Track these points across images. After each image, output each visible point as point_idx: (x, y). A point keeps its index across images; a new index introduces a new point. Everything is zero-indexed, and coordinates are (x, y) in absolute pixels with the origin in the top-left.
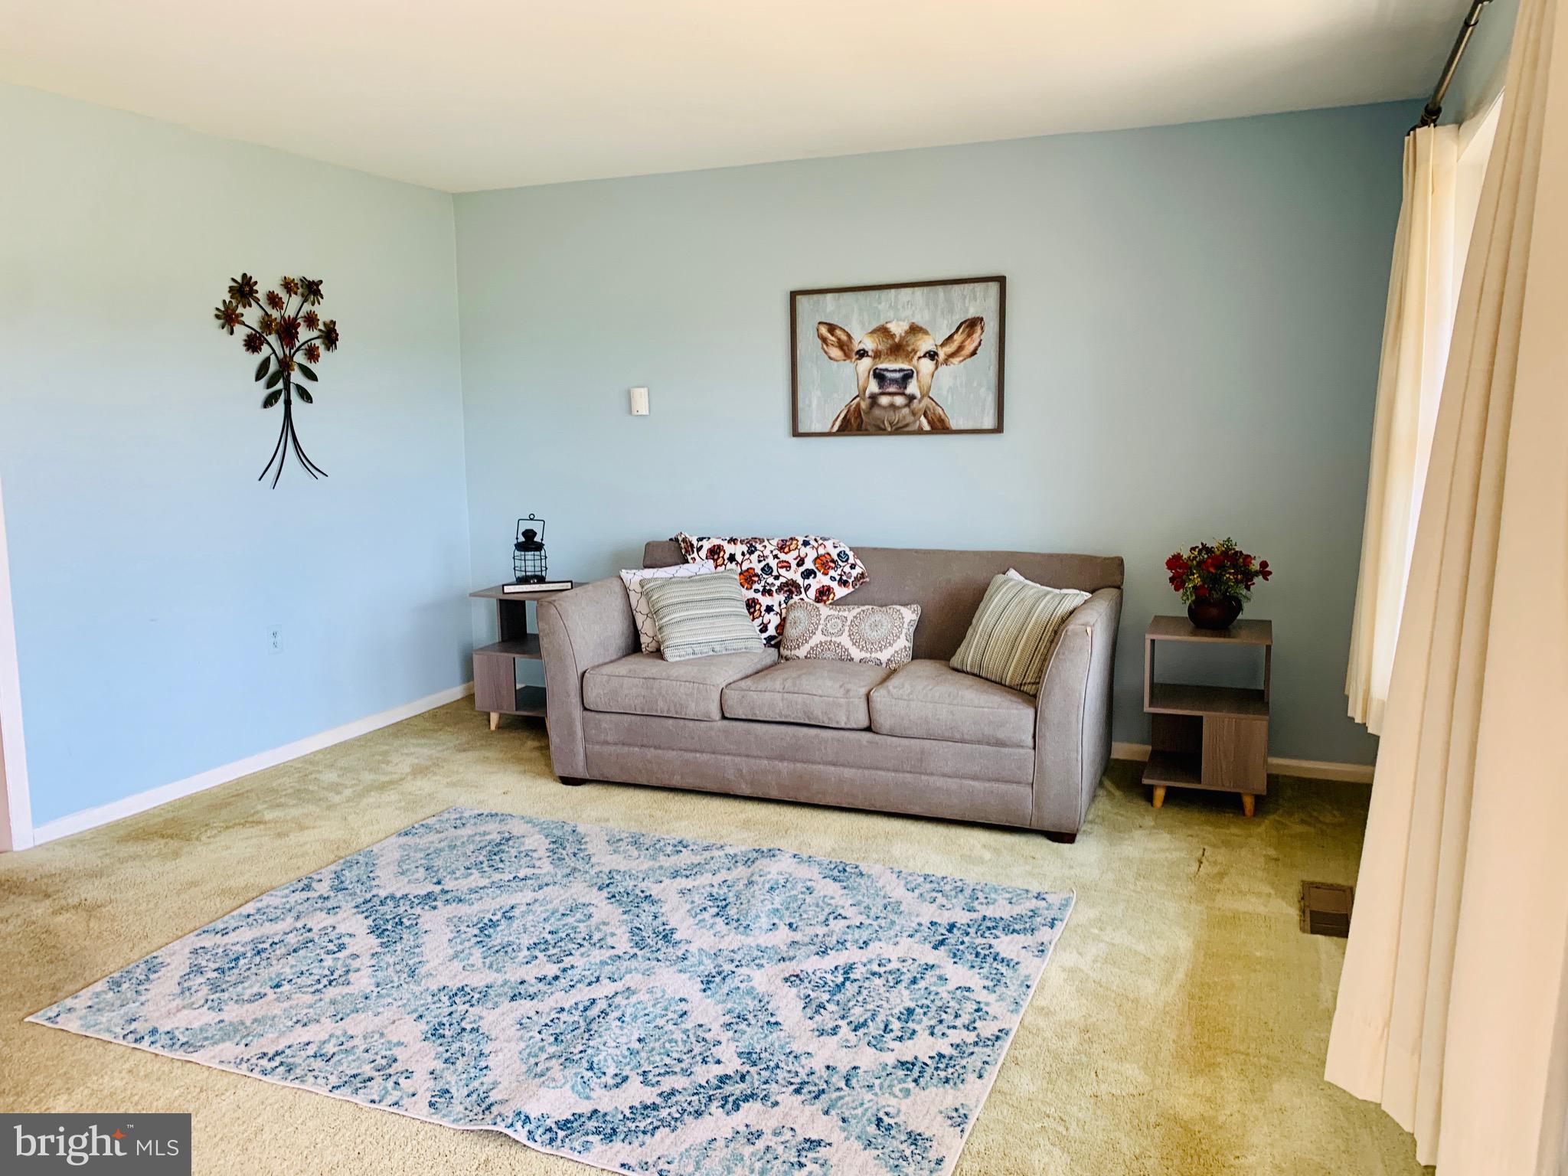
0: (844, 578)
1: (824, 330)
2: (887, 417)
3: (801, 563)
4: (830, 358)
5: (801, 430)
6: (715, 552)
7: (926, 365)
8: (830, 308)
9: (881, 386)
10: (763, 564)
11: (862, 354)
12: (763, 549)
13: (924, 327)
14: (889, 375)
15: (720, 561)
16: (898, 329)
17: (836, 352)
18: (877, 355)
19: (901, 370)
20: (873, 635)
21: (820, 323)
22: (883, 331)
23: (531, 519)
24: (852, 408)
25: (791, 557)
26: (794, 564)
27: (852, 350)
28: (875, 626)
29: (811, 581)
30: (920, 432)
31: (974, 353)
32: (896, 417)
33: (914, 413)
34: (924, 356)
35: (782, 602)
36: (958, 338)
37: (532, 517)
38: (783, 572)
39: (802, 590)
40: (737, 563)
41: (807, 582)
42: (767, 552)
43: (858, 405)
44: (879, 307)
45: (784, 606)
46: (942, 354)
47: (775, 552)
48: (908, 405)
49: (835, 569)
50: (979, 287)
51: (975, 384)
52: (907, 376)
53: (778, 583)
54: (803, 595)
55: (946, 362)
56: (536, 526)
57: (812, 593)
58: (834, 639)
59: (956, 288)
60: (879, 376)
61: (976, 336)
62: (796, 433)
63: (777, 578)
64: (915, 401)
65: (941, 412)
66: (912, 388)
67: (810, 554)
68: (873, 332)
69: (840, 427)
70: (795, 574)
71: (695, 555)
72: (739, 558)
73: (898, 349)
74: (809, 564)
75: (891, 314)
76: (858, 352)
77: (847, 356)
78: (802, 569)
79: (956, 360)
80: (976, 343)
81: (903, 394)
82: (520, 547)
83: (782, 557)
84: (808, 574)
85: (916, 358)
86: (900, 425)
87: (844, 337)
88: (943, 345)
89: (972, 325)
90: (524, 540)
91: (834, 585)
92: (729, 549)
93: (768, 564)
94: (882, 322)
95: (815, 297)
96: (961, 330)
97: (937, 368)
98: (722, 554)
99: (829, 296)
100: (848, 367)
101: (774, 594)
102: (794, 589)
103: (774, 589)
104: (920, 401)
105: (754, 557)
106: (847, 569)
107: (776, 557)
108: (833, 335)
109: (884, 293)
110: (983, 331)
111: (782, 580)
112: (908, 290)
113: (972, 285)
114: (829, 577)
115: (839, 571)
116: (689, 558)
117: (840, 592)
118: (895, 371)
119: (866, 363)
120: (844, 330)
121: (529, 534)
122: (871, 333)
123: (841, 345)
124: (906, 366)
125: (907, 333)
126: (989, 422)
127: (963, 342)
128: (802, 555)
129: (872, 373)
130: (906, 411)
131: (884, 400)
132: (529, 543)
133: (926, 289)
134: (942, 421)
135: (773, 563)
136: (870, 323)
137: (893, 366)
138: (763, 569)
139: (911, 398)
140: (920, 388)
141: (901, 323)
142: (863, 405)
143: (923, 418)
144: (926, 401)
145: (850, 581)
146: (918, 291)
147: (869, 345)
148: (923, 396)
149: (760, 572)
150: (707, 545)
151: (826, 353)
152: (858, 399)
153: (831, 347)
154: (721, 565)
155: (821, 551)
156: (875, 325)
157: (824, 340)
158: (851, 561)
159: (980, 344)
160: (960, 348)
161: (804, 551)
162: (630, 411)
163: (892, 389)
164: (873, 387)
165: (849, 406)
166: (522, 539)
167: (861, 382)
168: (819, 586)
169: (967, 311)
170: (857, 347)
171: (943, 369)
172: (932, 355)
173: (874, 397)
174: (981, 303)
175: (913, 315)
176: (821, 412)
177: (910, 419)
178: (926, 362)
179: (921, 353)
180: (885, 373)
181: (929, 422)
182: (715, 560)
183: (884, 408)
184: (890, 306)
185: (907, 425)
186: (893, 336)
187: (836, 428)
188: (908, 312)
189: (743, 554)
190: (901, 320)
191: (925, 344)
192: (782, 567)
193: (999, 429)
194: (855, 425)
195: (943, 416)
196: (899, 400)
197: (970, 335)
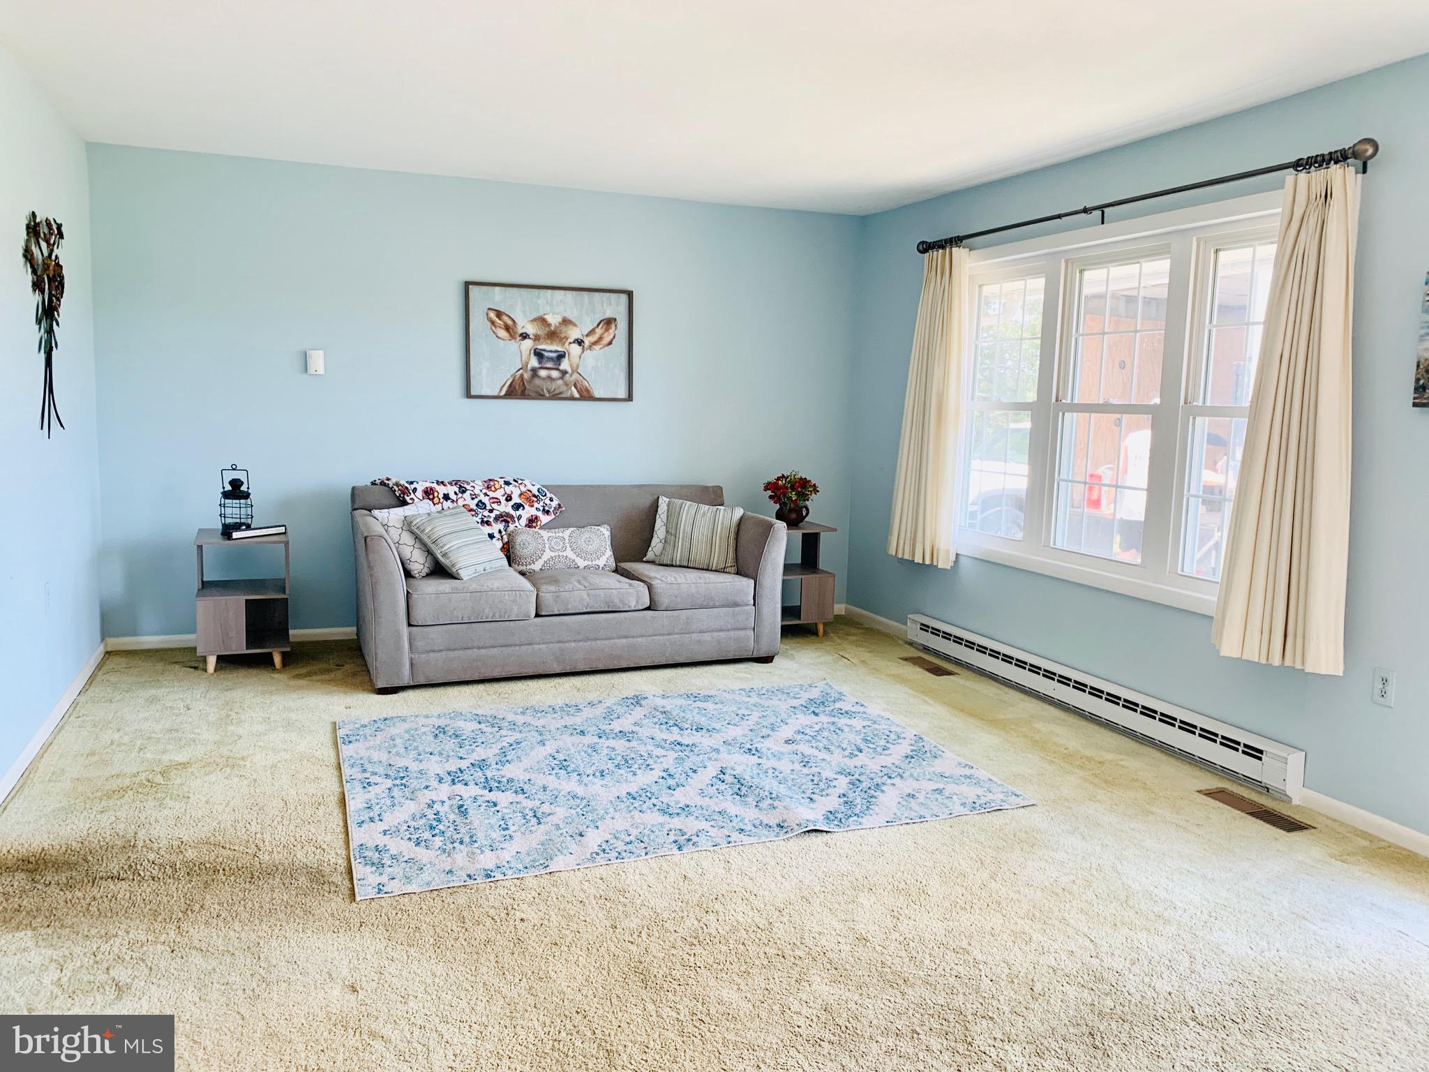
0: (546, 508)
1: (492, 315)
2: (546, 386)
3: (509, 498)
4: (497, 337)
5: (473, 393)
6: (429, 493)
7: (575, 349)
8: (498, 298)
9: (540, 363)
10: (476, 501)
11: (525, 336)
12: (472, 489)
13: (573, 320)
14: (546, 354)
15: (436, 500)
16: (554, 320)
17: (502, 333)
18: (537, 338)
19: (556, 351)
20: (591, 548)
21: (489, 309)
22: (542, 320)
23: (234, 469)
24: (517, 378)
25: (499, 494)
26: (503, 499)
27: (516, 333)
28: (588, 541)
29: (520, 512)
30: (572, 398)
31: (610, 343)
32: (553, 386)
33: (566, 384)
34: (574, 342)
35: (502, 530)
36: (599, 331)
37: (234, 467)
38: (495, 506)
39: (516, 519)
40: (453, 501)
41: (518, 513)
42: (477, 491)
43: (522, 376)
44: (539, 302)
45: (504, 533)
46: (587, 342)
47: (484, 491)
48: (562, 378)
49: (538, 501)
50: (613, 296)
51: (611, 366)
52: (561, 356)
53: (493, 515)
54: (517, 524)
55: (590, 347)
56: (241, 476)
57: (523, 521)
58: (561, 554)
59: (597, 294)
60: (539, 354)
61: (612, 331)
62: (468, 395)
63: (491, 511)
64: (567, 375)
65: (587, 385)
66: (565, 365)
67: (515, 492)
68: (535, 320)
69: (507, 391)
70: (506, 508)
71: (412, 496)
72: (453, 496)
73: (553, 335)
74: (516, 499)
75: (548, 309)
76: (521, 335)
77: (512, 337)
78: (511, 503)
79: (597, 347)
80: (611, 337)
81: (558, 369)
82: (226, 495)
83: (491, 494)
84: (517, 507)
85: (567, 343)
86: (556, 392)
87: (510, 322)
88: (587, 335)
89: (609, 322)
90: (231, 489)
91: (540, 514)
92: (441, 490)
93: (480, 501)
94: (541, 314)
95: (484, 288)
96: (601, 326)
97: (583, 352)
98: (436, 494)
99: (497, 289)
100: (513, 345)
101: (493, 524)
102: (509, 519)
103: (491, 520)
104: (571, 376)
105: (467, 495)
106: (548, 501)
107: (486, 494)
108: (500, 319)
109: (543, 292)
110: (616, 329)
111: (495, 513)
112: (562, 292)
113: (608, 294)
114: (534, 508)
115: (542, 503)
116: (408, 499)
117: (545, 519)
118: (551, 351)
119: (528, 344)
120: (510, 317)
121: (236, 484)
122: (532, 321)
123: (507, 328)
124: (559, 349)
125: (560, 323)
126: (622, 394)
127: (602, 334)
128: (509, 492)
129: (532, 351)
130: (560, 382)
131: (543, 373)
132: (236, 491)
133: (575, 293)
134: (588, 391)
135: (486, 500)
136: (531, 313)
137: (550, 347)
138: (477, 505)
139: (564, 373)
140: (571, 366)
141: (556, 316)
142: (526, 376)
143: (573, 388)
144: (575, 376)
145: (551, 510)
146: (569, 294)
147: (531, 330)
148: (573, 372)
149: (475, 508)
150: (420, 488)
151: (494, 332)
152: (521, 371)
153: (498, 329)
154: (438, 504)
155: (523, 489)
156: (535, 315)
157: (493, 323)
158: (549, 495)
159: (614, 337)
160: (601, 338)
161: (508, 489)
162: (306, 370)
163: (549, 365)
164: (534, 362)
165: (514, 376)
166: (228, 488)
167: (524, 358)
168: (528, 516)
169: (605, 313)
170: (520, 331)
171: (588, 353)
172: (580, 342)
173: (534, 370)
174: (616, 308)
175: (565, 311)
176: (490, 378)
177: (564, 388)
178: (575, 346)
179: (572, 340)
180: (543, 352)
181: (578, 391)
182: (432, 500)
183: (544, 379)
184: (547, 302)
185: (560, 393)
186: (549, 325)
187: (503, 393)
188: (561, 308)
189: (456, 493)
190: (556, 314)
191: (574, 334)
192: (493, 503)
193: (630, 398)
194: (519, 392)
195: (589, 388)
196: (555, 374)
197: (607, 330)
